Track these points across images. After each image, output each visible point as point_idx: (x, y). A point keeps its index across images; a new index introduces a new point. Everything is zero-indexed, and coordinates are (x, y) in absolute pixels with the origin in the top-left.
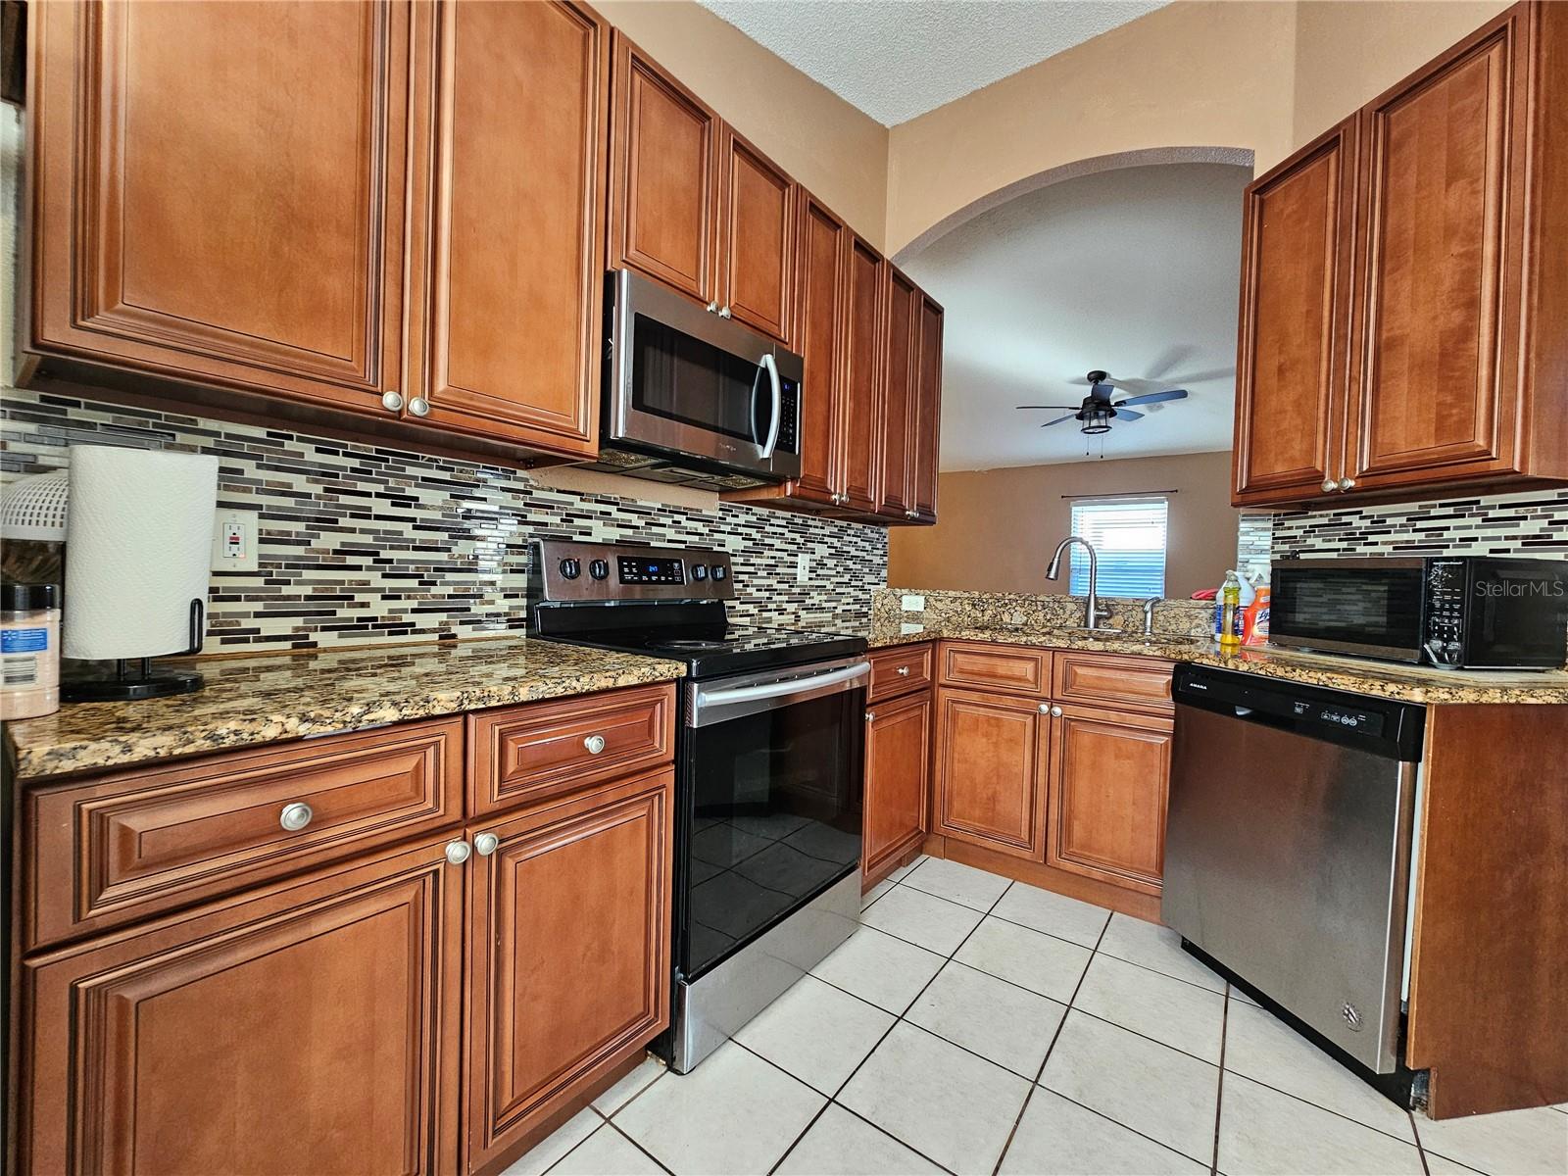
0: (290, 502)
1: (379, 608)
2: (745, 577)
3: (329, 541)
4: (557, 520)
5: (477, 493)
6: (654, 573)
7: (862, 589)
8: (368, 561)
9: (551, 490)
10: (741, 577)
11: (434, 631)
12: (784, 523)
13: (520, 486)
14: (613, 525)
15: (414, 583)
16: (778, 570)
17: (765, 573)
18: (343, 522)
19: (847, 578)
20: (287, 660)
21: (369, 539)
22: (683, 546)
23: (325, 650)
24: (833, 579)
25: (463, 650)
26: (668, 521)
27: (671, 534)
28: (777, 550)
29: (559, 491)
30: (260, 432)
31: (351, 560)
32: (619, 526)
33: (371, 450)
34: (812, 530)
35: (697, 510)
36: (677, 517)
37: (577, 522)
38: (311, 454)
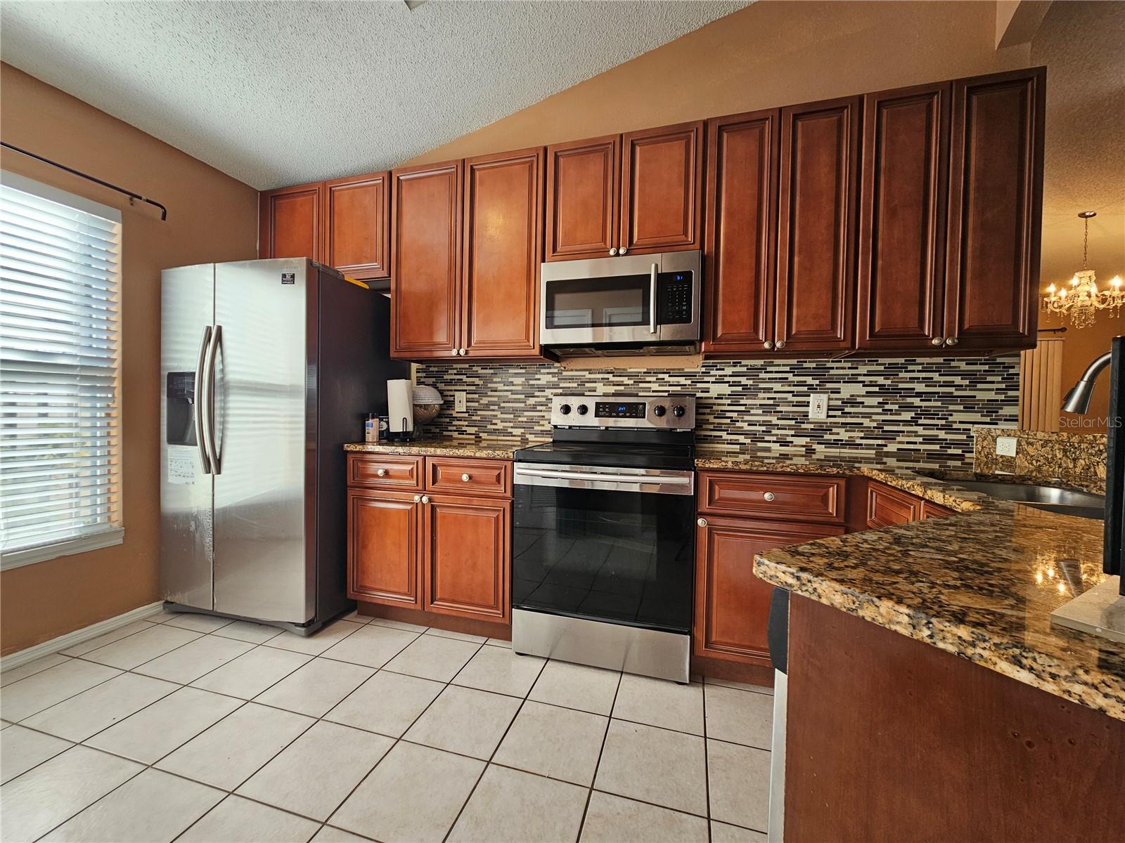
0: (474, 388)
1: (500, 426)
2: (735, 415)
3: (485, 401)
4: (575, 385)
5: (537, 377)
6: (621, 412)
7: (948, 428)
8: (496, 407)
9: (572, 370)
10: (728, 414)
12: (788, 369)
13: (556, 371)
14: (610, 385)
15: (512, 416)
16: (778, 409)
17: (760, 412)
18: (490, 393)
19: (907, 416)
20: (473, 442)
21: (496, 399)
22: (666, 394)
23: (484, 440)
24: (874, 417)
26: (653, 379)
27: (655, 387)
28: (776, 392)
29: (576, 370)
31: (492, 407)
32: (614, 385)
34: (832, 372)
35: (679, 369)
36: (661, 376)
37: (587, 385)
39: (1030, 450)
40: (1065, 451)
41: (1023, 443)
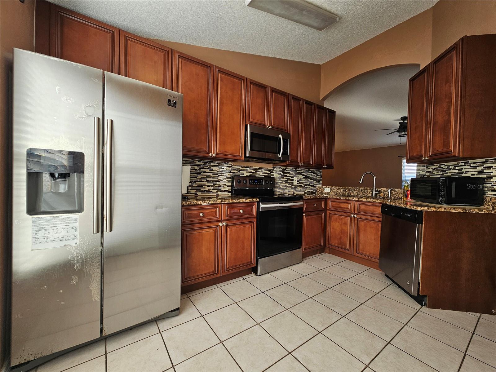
0: (194, 171)
1: (207, 189)
2: (279, 183)
4: (237, 172)
5: (223, 167)
6: (256, 182)
7: (314, 186)
8: (205, 180)
9: (236, 166)
10: (278, 183)
11: (215, 193)
12: (290, 170)
13: (230, 165)
14: (248, 172)
15: (212, 184)
16: (288, 181)
17: (285, 182)
18: (202, 174)
19: (308, 183)
20: (194, 197)
21: (205, 176)
22: (264, 176)
23: (199, 196)
24: (304, 184)
25: (220, 197)
26: (260, 171)
27: (261, 174)
28: (288, 177)
29: (237, 166)
30: (191, 160)
31: (203, 180)
32: (249, 172)
33: (205, 161)
34: (298, 171)
35: (267, 168)
36: (262, 170)
37: (241, 172)
38: (197, 163)
39: (334, 190)
40: (343, 190)
41: (332, 189)
